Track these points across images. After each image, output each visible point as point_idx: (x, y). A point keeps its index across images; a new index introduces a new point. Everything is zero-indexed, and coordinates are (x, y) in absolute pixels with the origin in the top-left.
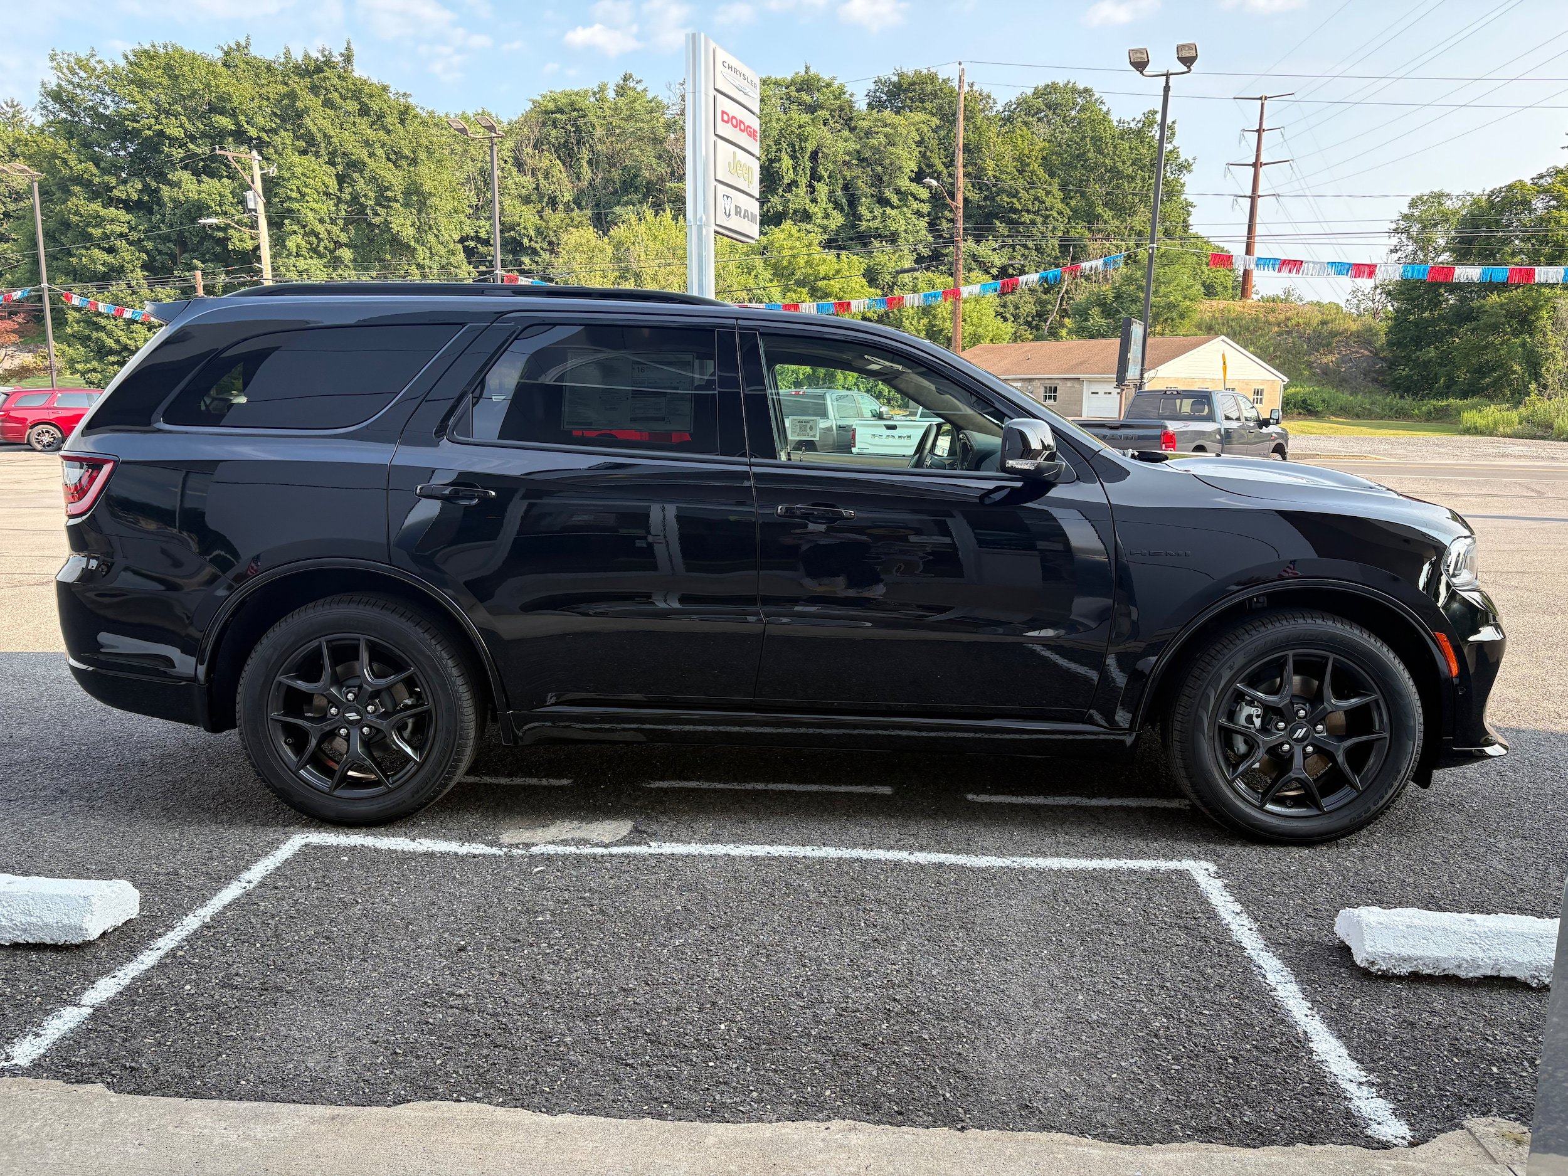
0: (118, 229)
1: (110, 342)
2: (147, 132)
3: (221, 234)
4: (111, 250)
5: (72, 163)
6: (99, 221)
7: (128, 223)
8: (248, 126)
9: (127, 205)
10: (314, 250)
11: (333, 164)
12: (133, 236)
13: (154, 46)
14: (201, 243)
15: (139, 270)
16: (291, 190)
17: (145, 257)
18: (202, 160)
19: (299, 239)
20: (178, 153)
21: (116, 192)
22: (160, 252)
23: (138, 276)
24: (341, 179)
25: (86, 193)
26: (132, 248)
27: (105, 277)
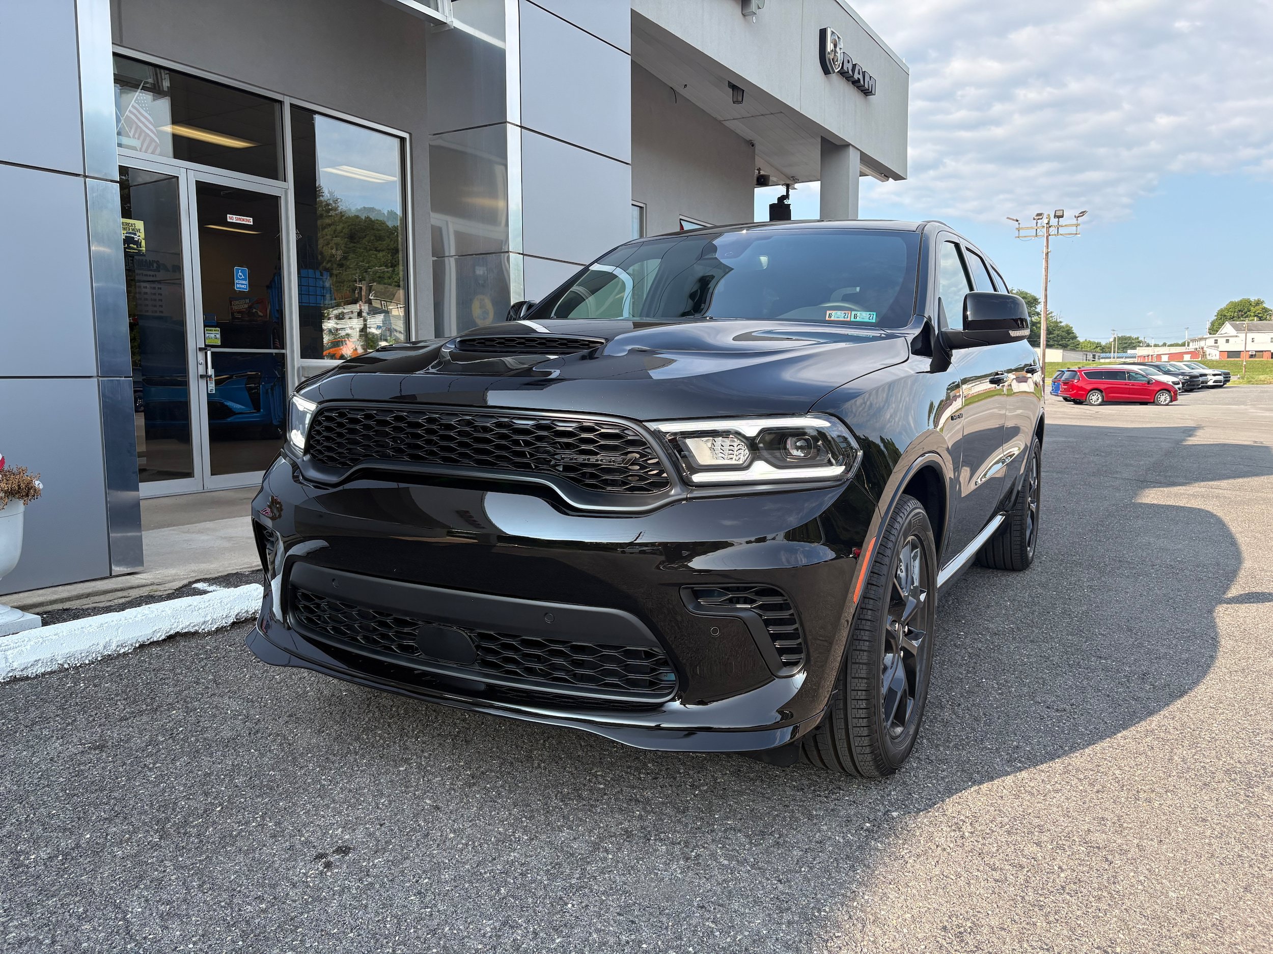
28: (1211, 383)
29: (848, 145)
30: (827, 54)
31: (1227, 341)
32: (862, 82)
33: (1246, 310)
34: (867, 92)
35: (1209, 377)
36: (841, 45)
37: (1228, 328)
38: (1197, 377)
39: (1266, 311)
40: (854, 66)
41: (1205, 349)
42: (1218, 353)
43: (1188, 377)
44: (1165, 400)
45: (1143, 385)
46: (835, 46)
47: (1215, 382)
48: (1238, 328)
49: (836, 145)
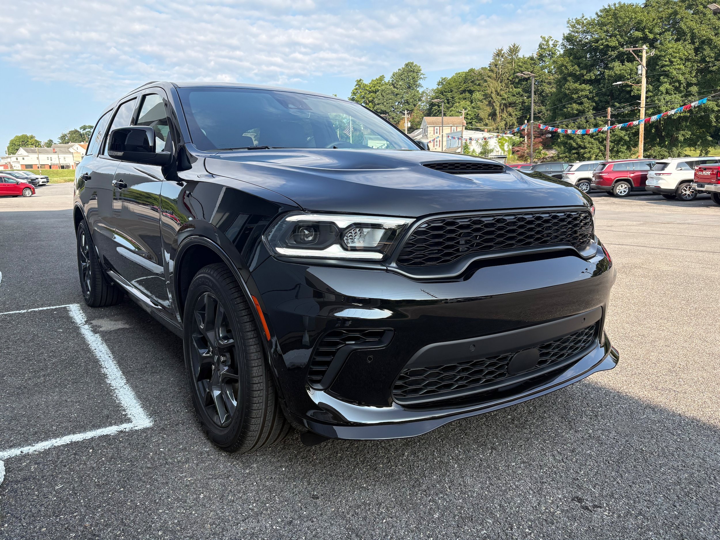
0: (584, 93)
1: (574, 144)
2: (601, 46)
3: (629, 89)
4: (581, 103)
5: (569, 68)
6: (576, 91)
7: (589, 90)
8: (649, 34)
9: (590, 82)
10: (677, 89)
11: (693, 43)
12: (590, 96)
13: (609, 6)
14: (619, 94)
15: (591, 111)
16: (666, 61)
17: (594, 104)
18: (626, 54)
19: (667, 86)
20: (614, 54)
21: (585, 77)
22: (601, 101)
23: (590, 114)
24: (696, 50)
25: (573, 79)
26: (590, 101)
27: (577, 115)
28: (41, 183)
31: (23, 159)
33: (26, 141)
35: (40, 180)
37: (22, 151)
38: (35, 180)
39: (37, 142)
41: (11, 163)
42: (20, 166)
43: (30, 180)
44: (29, 194)
45: (14, 185)
47: (43, 182)
48: (27, 151)
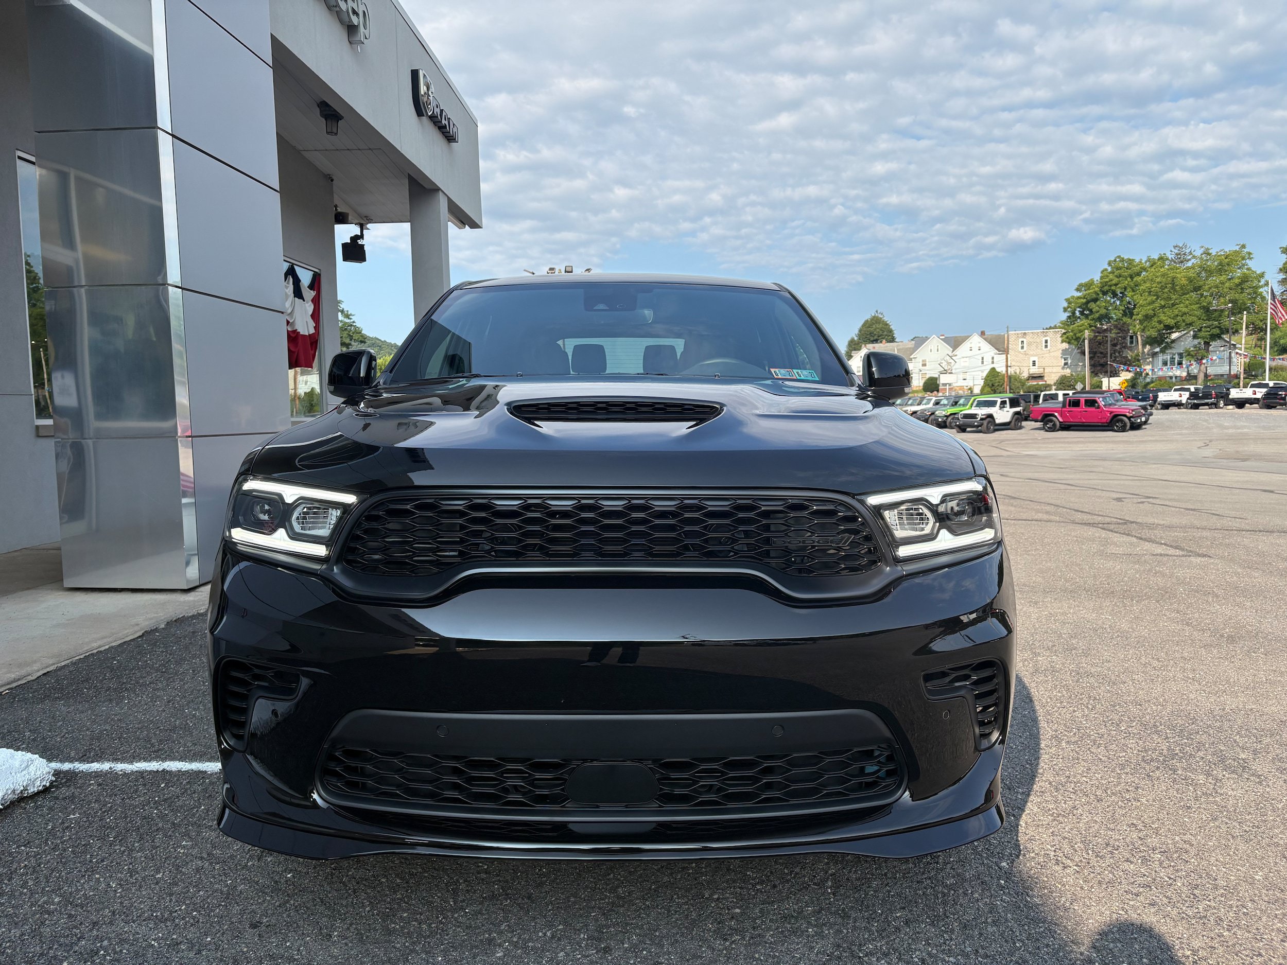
29: (436, 190)
30: (420, 96)
32: (448, 128)
34: (450, 138)
36: (432, 89)
40: (442, 111)
46: (428, 89)
49: (424, 188)
